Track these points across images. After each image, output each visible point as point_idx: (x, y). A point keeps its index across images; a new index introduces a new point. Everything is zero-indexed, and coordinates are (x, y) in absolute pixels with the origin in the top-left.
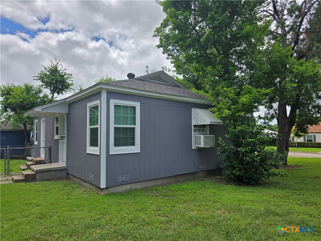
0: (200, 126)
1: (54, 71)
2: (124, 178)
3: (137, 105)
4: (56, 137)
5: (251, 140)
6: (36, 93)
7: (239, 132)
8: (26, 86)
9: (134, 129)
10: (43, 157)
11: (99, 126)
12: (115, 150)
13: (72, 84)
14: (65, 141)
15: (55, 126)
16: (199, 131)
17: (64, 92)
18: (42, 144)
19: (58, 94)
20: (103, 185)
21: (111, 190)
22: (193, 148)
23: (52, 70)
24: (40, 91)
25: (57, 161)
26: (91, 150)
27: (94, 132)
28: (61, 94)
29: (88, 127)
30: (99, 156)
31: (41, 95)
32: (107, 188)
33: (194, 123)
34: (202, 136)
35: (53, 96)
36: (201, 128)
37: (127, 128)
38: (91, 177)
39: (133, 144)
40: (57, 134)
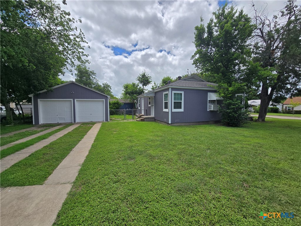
0: (212, 101)
1: (144, 76)
2: (177, 121)
3: (183, 93)
4: (149, 106)
5: (233, 107)
6: (137, 87)
7: (228, 103)
8: (133, 84)
9: (181, 102)
10: (143, 113)
11: (168, 101)
12: (174, 110)
13: (151, 81)
14: (154, 107)
15: (149, 101)
16: (211, 103)
17: (148, 85)
18: (143, 108)
19: (145, 86)
20: (170, 122)
21: (173, 124)
22: (208, 110)
23: (143, 75)
24: (138, 85)
25: (150, 115)
26: (165, 110)
27: (166, 104)
28: (146, 86)
29: (164, 102)
30: (169, 112)
31: (139, 87)
32: (171, 124)
33: (209, 99)
34: (212, 105)
35: (143, 87)
36: (212, 102)
37: (178, 102)
38: (165, 120)
39: (181, 108)
40: (150, 104)
